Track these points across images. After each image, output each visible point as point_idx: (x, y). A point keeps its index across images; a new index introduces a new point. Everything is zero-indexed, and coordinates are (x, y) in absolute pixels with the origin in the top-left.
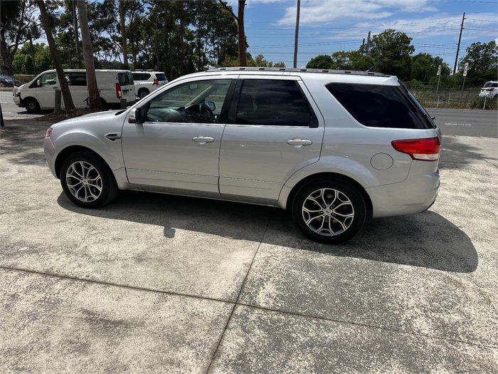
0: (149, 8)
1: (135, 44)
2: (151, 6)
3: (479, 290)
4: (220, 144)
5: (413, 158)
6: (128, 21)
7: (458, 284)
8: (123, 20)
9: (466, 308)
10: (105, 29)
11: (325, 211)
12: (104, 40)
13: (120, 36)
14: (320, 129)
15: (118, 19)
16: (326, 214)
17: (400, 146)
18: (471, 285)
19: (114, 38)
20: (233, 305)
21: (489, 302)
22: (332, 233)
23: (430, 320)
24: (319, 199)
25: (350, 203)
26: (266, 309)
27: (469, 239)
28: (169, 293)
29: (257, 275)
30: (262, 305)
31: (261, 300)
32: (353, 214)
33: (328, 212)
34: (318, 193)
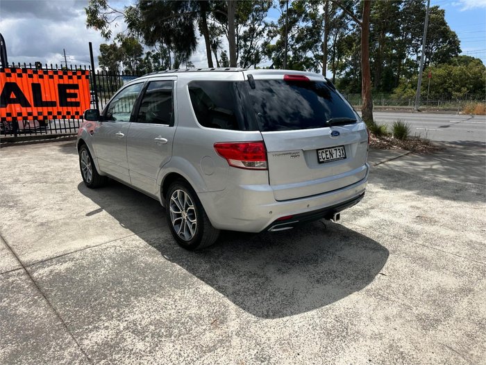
0: (352, 25)
1: (336, 59)
4: (127, 141)
5: (230, 165)
6: (331, 43)
8: (326, 40)
10: (310, 49)
11: (183, 213)
12: (307, 59)
13: (322, 54)
14: (174, 128)
15: (323, 39)
16: (183, 217)
17: (228, 151)
19: (317, 57)
20: (20, 267)
22: (187, 238)
24: (177, 200)
25: (193, 208)
26: (31, 278)
27: (359, 289)
28: (10, 248)
29: (77, 255)
30: (35, 275)
31: (41, 271)
32: (196, 220)
33: (185, 215)
34: (176, 193)
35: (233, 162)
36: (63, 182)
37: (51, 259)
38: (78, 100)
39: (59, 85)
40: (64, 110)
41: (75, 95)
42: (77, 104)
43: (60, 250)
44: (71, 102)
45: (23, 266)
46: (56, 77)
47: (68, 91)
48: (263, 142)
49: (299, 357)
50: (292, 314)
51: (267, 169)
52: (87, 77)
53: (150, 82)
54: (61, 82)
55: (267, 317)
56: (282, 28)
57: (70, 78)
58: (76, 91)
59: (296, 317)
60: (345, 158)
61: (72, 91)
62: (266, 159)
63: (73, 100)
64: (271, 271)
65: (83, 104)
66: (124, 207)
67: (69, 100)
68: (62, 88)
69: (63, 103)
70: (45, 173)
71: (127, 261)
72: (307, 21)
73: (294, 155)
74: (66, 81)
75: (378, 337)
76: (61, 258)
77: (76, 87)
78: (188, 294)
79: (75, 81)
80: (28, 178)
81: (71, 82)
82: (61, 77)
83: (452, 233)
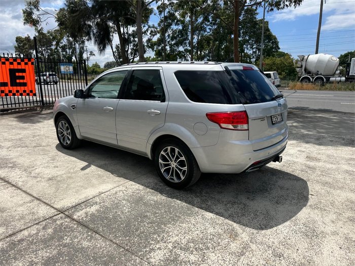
0: (209, 29)
1: (199, 53)
2: (211, 27)
4: (116, 113)
5: (221, 128)
6: (195, 41)
8: (192, 38)
10: (181, 45)
11: (172, 163)
12: (180, 52)
13: (190, 48)
14: (166, 103)
15: (190, 38)
16: (173, 166)
19: (186, 50)
20: (59, 213)
22: (176, 181)
23: (169, 254)
24: (167, 154)
25: (184, 159)
26: (74, 220)
27: (305, 205)
28: (38, 199)
29: (97, 200)
30: (75, 217)
31: (78, 214)
32: (186, 167)
33: (174, 164)
34: (167, 149)
35: (224, 125)
36: (41, 146)
37: (79, 204)
38: (25, 81)
39: (10, 70)
40: (15, 89)
41: (23, 78)
42: (25, 84)
43: (81, 197)
44: (20, 83)
45: (61, 211)
46: (7, 63)
47: (17, 74)
48: (245, 111)
49: (299, 251)
50: (276, 225)
51: (248, 130)
52: (32, 64)
53: (134, 70)
54: (12, 67)
55: (262, 229)
56: (161, 30)
57: (19, 64)
58: (24, 74)
59: (280, 227)
60: (283, 120)
61: (21, 74)
62: (248, 123)
63: (22, 81)
64: (243, 199)
65: (29, 84)
66: (107, 163)
67: (18, 81)
68: (12, 72)
69: (14, 83)
70: (20, 139)
71: (138, 200)
72: (178, 24)
73: (262, 119)
74: (15, 66)
75: (335, 233)
76: (86, 203)
77: (23, 71)
78: (199, 219)
79: (23, 66)
80: (8, 144)
81: (19, 67)
82: (11, 63)
83: (334, 166)
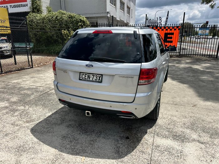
3: (19, 126)
7: (28, 122)
9: (16, 118)
18: (24, 125)
21: (12, 125)
38: (172, 40)
41: (171, 38)
42: (171, 42)
46: (165, 30)
47: (168, 36)
48: (56, 62)
51: (56, 75)
52: (179, 29)
54: (166, 32)
55: (32, 130)
57: (171, 30)
58: (172, 36)
61: (170, 36)
62: (55, 70)
63: (170, 40)
65: (174, 42)
67: (168, 40)
68: (166, 35)
69: (165, 41)
73: (65, 71)
74: (169, 31)
77: (172, 34)
79: (173, 31)
81: (171, 32)
82: (167, 30)
